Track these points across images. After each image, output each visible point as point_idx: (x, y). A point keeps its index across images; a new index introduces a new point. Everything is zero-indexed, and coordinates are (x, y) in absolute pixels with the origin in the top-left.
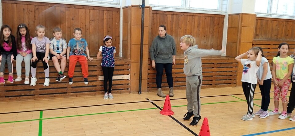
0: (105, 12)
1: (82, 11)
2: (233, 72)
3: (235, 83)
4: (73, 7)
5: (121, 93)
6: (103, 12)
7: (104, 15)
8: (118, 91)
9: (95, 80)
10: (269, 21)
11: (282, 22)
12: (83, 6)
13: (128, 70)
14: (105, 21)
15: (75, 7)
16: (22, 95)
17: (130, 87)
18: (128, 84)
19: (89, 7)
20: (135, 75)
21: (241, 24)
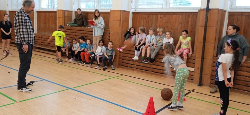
0: (191, 16)
1: (174, 16)
4: (168, 14)
6: (189, 16)
7: (189, 19)
13: (194, 63)
14: (190, 23)
15: (169, 14)
16: (129, 66)
17: (194, 78)
19: (179, 13)
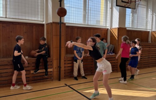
2: (115, 63)
3: (117, 70)
5: (46, 81)
6: (33, 27)
8: (45, 80)
9: (29, 73)
13: (51, 65)
14: (34, 32)
17: (53, 77)
18: (51, 75)
19: (23, 23)
20: (56, 68)
21: (118, 34)
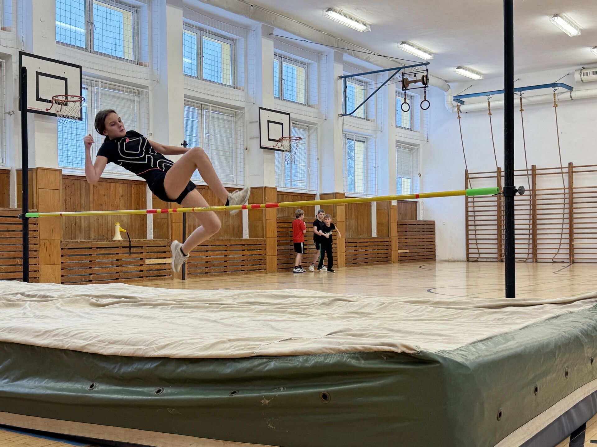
0: (133, 186)
1: (113, 185)
2: (262, 255)
3: (265, 269)
7: (132, 190)
8: (162, 277)
10: (285, 196)
11: (296, 198)
12: (114, 180)
14: (133, 196)
15: (107, 182)
21: (265, 199)
